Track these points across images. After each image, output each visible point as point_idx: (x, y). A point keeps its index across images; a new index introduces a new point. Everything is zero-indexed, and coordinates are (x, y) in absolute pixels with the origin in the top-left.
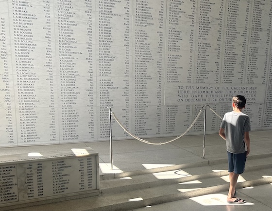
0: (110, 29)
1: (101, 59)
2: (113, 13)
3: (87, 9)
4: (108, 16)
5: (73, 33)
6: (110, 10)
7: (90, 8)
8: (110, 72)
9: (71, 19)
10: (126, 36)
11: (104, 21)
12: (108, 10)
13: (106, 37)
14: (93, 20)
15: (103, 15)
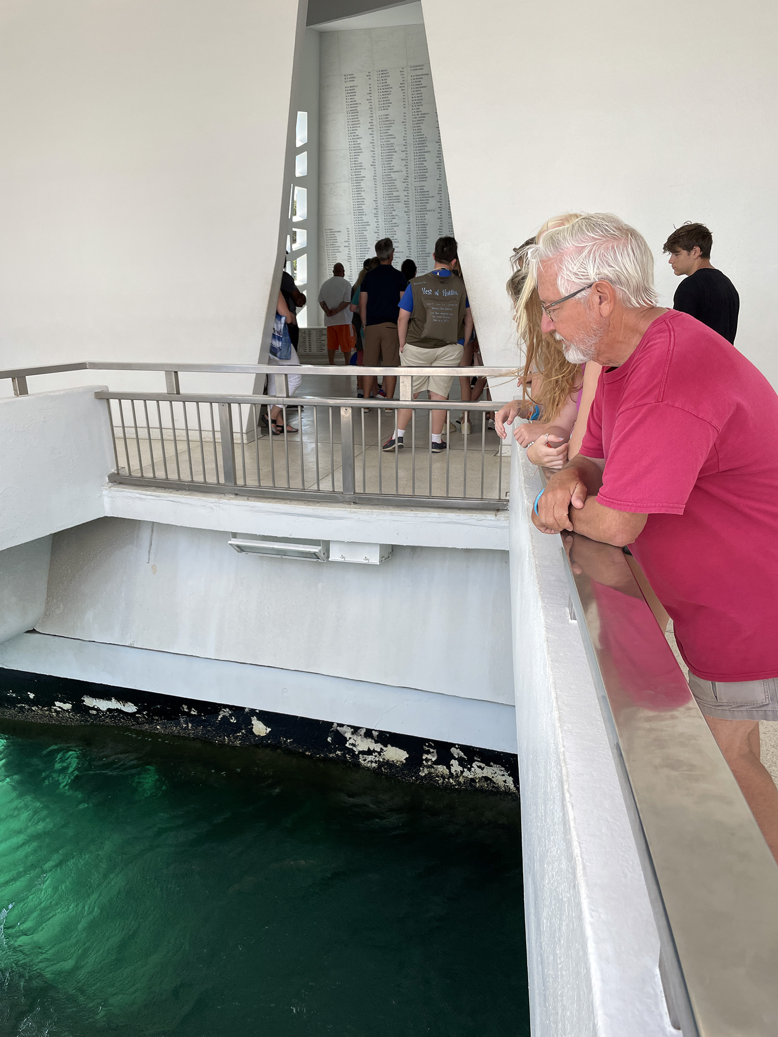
0: (425, 226)
1: (419, 255)
2: (428, 209)
3: (406, 209)
4: (423, 212)
5: (395, 234)
6: (425, 207)
7: (408, 208)
8: (426, 268)
9: (394, 221)
10: (440, 230)
11: (420, 218)
12: (423, 207)
13: (423, 234)
14: (411, 219)
15: (419, 213)
